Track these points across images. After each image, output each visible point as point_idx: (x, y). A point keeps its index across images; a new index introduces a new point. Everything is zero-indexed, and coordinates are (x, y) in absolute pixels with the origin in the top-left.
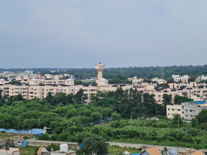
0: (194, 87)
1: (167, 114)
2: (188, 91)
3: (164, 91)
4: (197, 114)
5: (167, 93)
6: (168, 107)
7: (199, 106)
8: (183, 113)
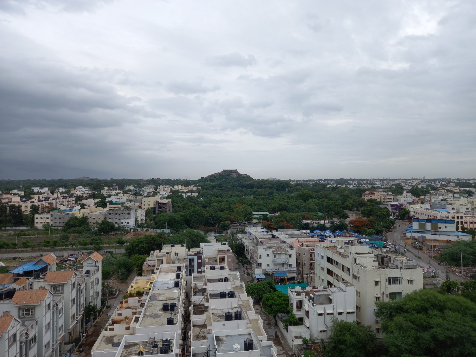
0: (58, 197)
1: (35, 223)
2: (54, 201)
3: (31, 202)
4: (66, 221)
5: (34, 204)
6: (36, 216)
7: (68, 214)
8: (52, 220)
